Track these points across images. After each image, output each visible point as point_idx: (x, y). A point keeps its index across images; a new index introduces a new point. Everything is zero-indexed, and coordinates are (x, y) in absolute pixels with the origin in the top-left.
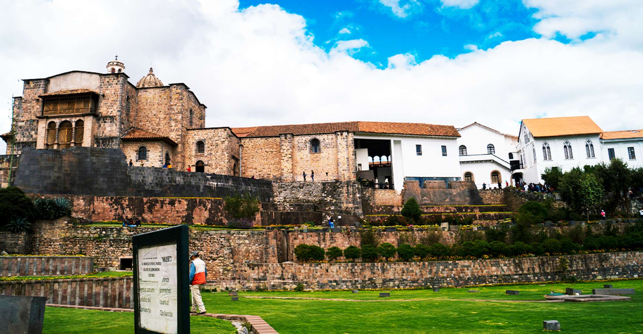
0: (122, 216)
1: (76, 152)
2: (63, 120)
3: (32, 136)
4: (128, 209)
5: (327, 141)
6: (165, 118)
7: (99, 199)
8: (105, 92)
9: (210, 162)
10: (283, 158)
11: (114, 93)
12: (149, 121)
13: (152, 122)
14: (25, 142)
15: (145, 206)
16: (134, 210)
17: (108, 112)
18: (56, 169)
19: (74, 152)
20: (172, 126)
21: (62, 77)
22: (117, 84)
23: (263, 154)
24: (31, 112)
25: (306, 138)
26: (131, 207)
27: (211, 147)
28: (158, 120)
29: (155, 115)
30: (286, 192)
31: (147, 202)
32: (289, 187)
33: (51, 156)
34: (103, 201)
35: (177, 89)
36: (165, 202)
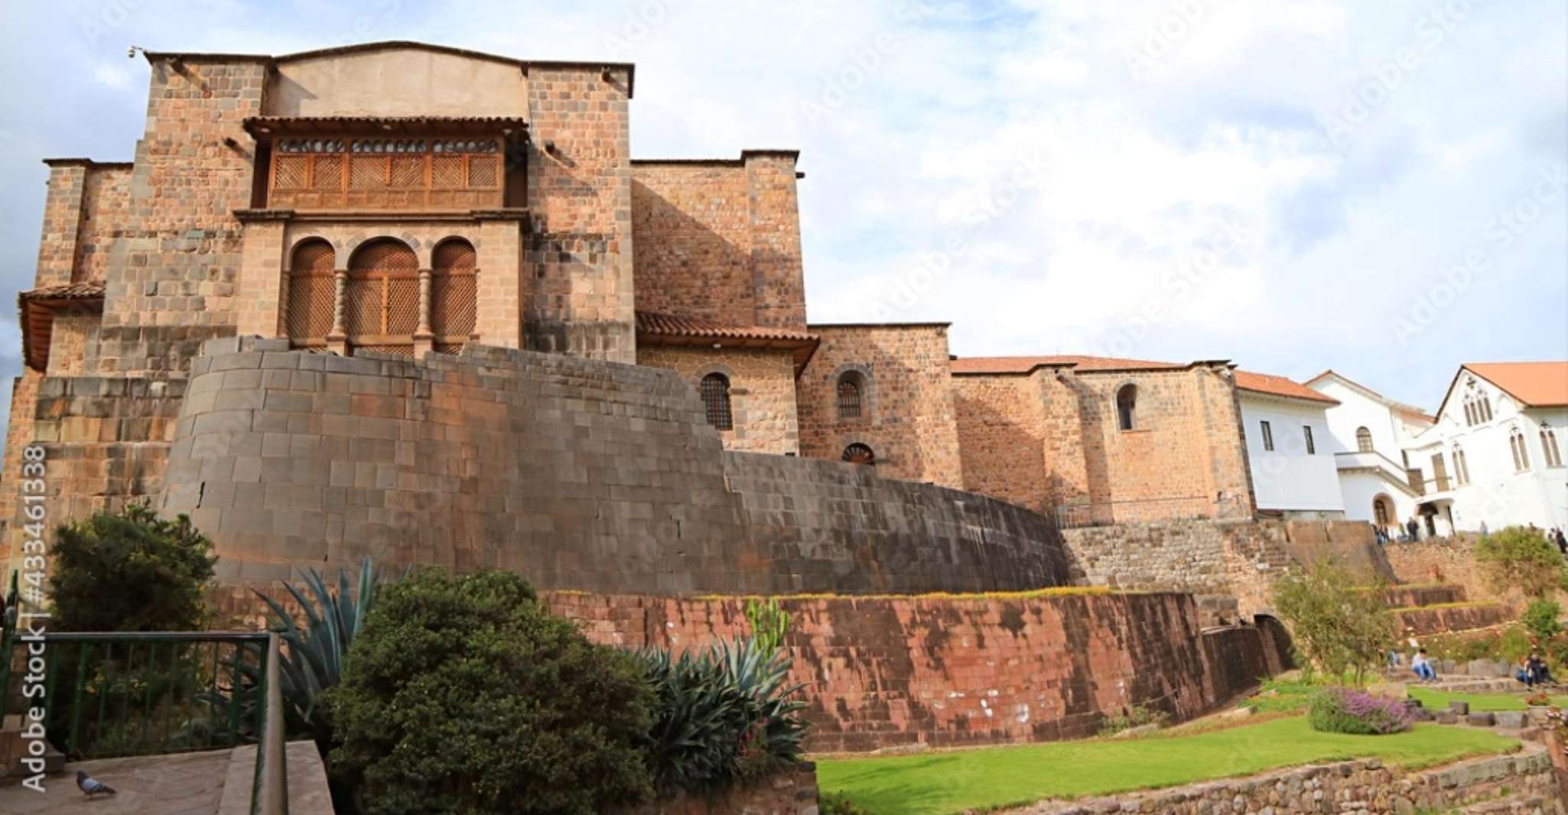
0: (818, 702)
1: (495, 373)
2: (373, 232)
3: (201, 304)
4: (840, 662)
5: (1165, 393)
6: (727, 277)
7: (687, 615)
8: (551, 133)
9: (895, 450)
10: (1058, 444)
11: (597, 144)
12: (664, 287)
13: (675, 291)
14: (166, 329)
15: (911, 642)
16: (868, 663)
17: (575, 217)
18: (406, 455)
19: (482, 371)
20: (767, 307)
21: (338, 63)
22: (603, 107)
23: (977, 430)
24: (192, 195)
25: (1103, 381)
26: (853, 652)
27: (893, 396)
28: (699, 283)
29: (684, 264)
30: (1110, 558)
31: (913, 621)
32: (1120, 542)
33: (372, 384)
34: (710, 624)
35: (775, 173)
36: (986, 618)
